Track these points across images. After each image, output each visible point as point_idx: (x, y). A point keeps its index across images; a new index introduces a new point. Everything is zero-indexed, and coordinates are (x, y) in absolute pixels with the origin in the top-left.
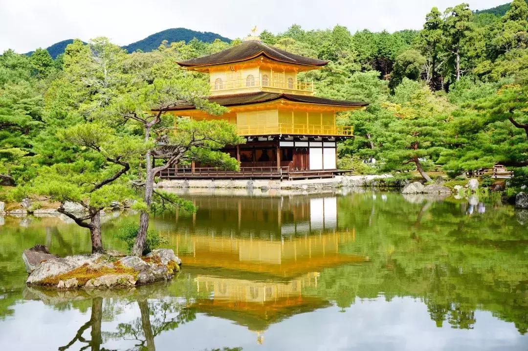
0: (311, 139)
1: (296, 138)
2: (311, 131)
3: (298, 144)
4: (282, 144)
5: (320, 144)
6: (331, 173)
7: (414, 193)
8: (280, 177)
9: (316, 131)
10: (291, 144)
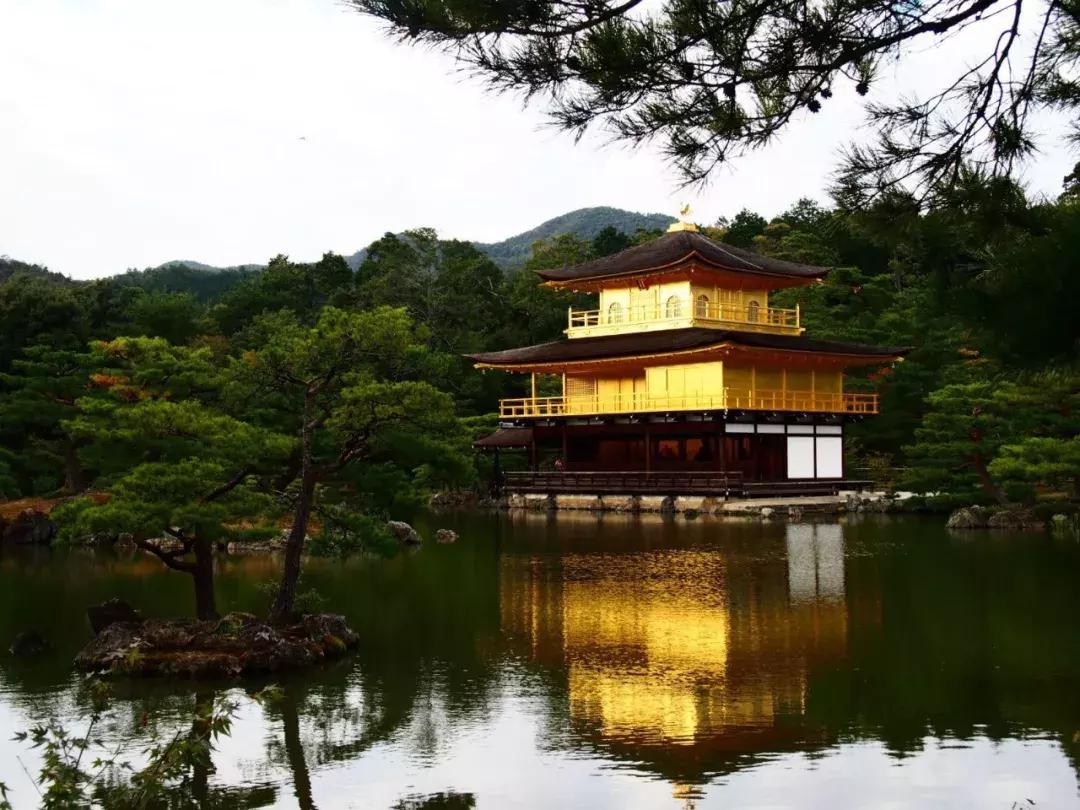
0: (789, 418)
1: (758, 417)
2: (789, 403)
3: (763, 429)
4: (730, 429)
5: (809, 430)
6: (830, 486)
7: (970, 527)
8: (725, 492)
9: (800, 404)
10: (748, 429)
